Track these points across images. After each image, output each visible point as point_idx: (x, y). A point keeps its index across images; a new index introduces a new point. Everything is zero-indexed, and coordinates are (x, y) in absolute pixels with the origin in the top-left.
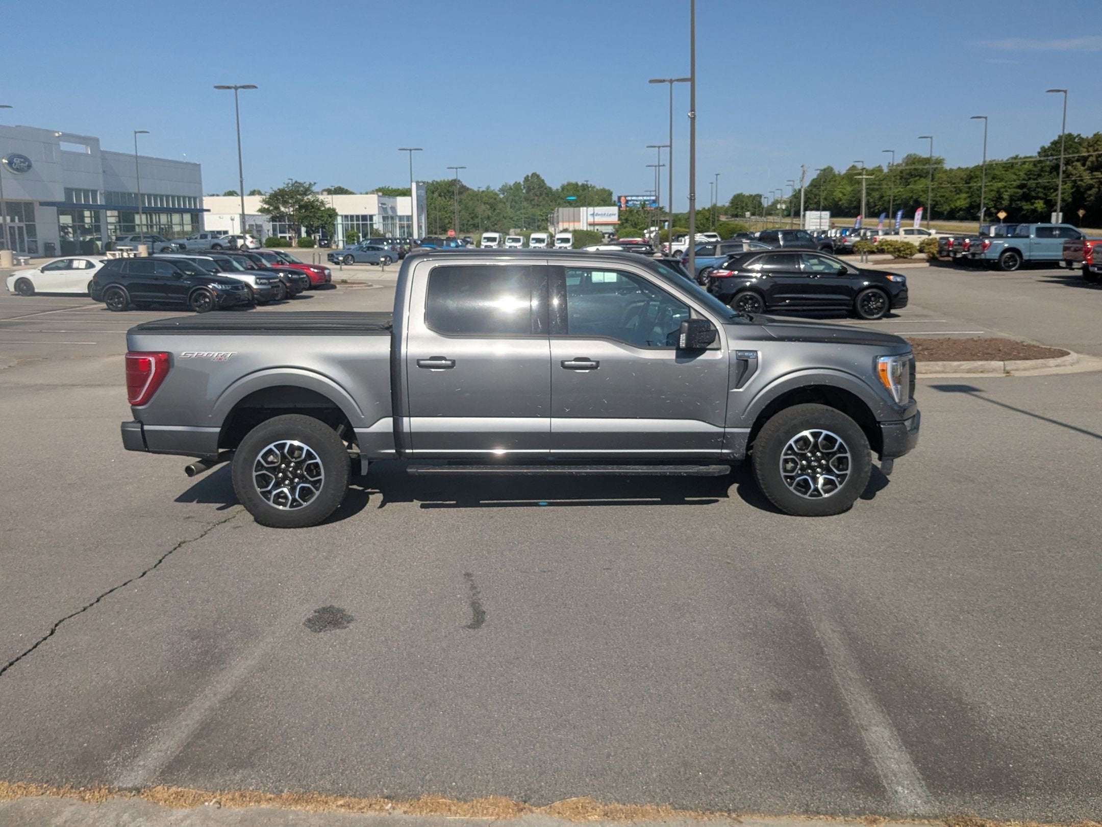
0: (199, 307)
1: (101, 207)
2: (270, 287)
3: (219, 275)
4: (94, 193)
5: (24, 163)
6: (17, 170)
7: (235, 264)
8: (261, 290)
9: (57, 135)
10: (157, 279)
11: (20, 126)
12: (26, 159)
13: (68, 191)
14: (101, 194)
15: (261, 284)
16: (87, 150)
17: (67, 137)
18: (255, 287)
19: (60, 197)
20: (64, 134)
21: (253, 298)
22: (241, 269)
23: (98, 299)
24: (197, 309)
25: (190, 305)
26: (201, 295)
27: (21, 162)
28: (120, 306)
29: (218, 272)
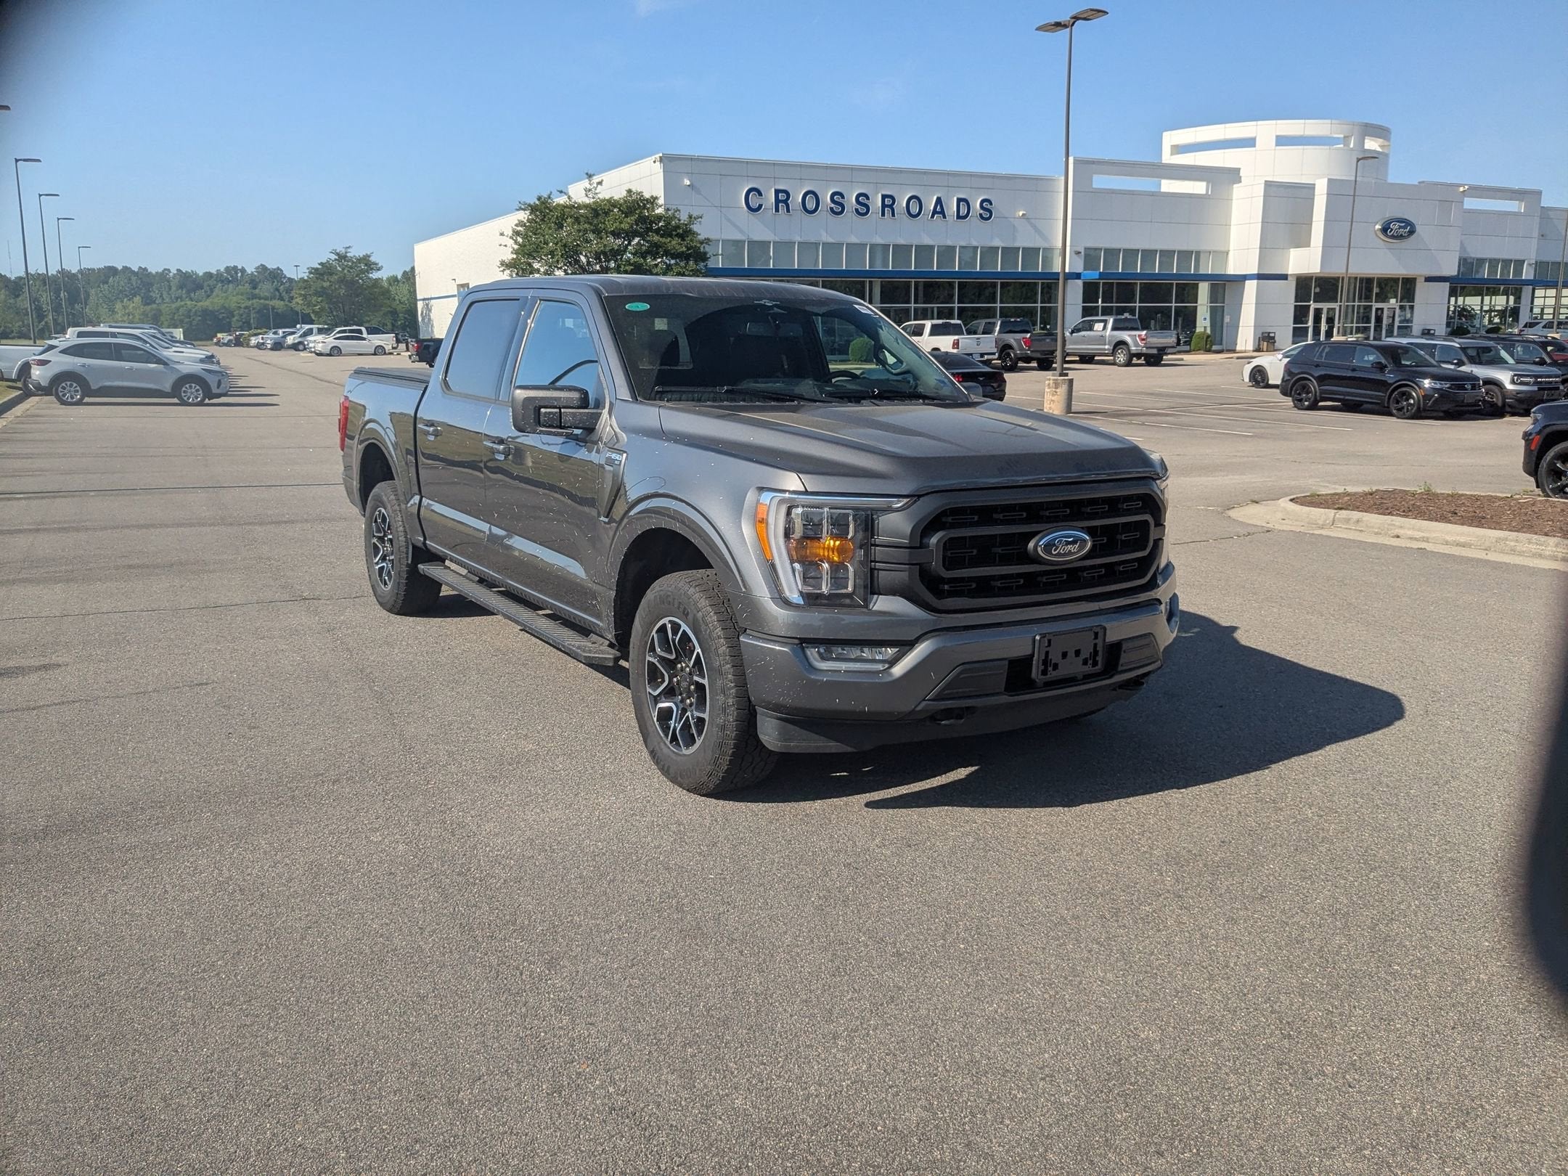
0: (1400, 410)
1: (1527, 282)
2: (1535, 388)
3: (1463, 368)
4: (1520, 263)
5: (1404, 227)
6: (1393, 237)
7: (1503, 354)
8: (1519, 392)
9: (1461, 189)
10: (1354, 370)
11: (1423, 182)
12: (1407, 223)
13: (1464, 262)
14: (1530, 265)
15: (1522, 383)
16: (1520, 207)
17: (1477, 191)
18: (1509, 387)
19: (1451, 270)
20: (1472, 188)
21: (1504, 404)
22: (1511, 361)
23: (1285, 393)
24: (1394, 411)
25: (1388, 407)
26: (1403, 394)
27: (1400, 227)
28: (1306, 403)
29: (1461, 363)
